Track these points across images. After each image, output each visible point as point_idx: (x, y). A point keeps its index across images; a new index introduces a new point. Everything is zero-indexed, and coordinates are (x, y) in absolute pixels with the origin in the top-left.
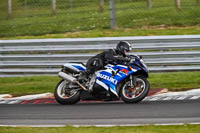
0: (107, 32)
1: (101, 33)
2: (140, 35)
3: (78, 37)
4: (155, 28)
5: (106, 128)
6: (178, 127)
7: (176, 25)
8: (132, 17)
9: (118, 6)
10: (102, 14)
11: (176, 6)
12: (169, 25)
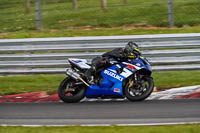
0: (33, 33)
1: (27, 34)
2: (65, 36)
3: (5, 38)
4: (81, 29)
5: (32, 128)
6: (105, 128)
7: (101, 25)
8: (58, 18)
9: (45, 7)
10: (29, 16)
11: (102, 6)
12: (95, 26)
